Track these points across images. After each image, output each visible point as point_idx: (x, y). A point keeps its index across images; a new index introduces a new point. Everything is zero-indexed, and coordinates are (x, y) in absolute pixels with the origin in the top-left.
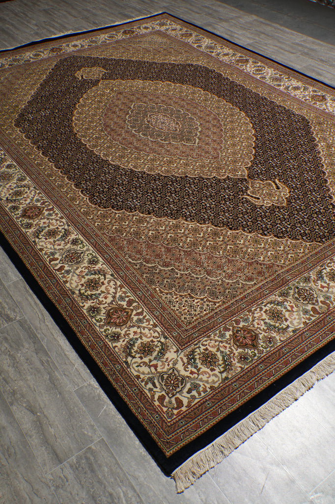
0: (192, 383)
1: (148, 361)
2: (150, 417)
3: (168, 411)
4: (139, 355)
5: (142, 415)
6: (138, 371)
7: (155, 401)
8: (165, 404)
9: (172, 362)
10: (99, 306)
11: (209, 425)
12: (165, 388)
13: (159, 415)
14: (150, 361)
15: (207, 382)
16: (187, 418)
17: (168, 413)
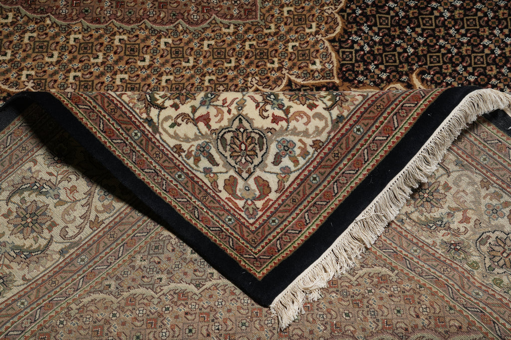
0: (279, 142)
1: (190, 109)
2: (218, 222)
3: (247, 206)
4: (171, 102)
5: (202, 221)
6: (176, 136)
7: (220, 191)
8: (239, 193)
9: (234, 105)
11: (322, 218)
12: (233, 163)
13: (234, 215)
14: (194, 109)
15: (306, 133)
16: (282, 212)
17: (248, 208)
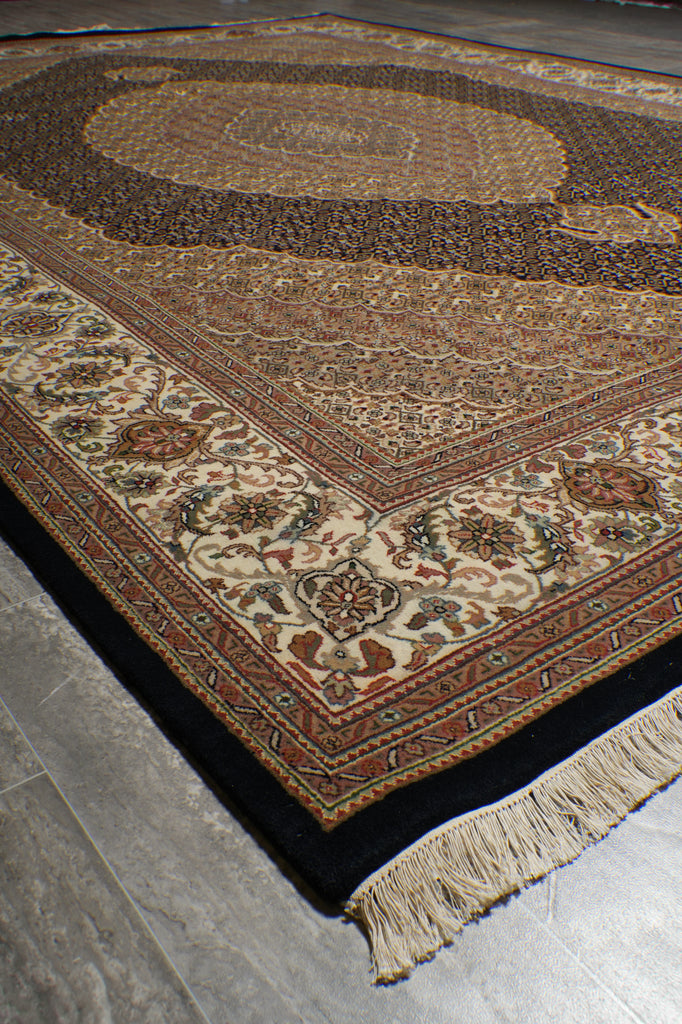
0: (424, 600)
1: (258, 541)
2: (257, 700)
3: (332, 681)
4: (225, 528)
5: (220, 692)
6: (219, 568)
7: (279, 651)
8: (319, 659)
9: (347, 543)
10: (95, 417)
11: (509, 724)
12: (320, 614)
13: (296, 693)
14: (265, 542)
15: (486, 596)
16: (413, 702)
17: (333, 686)
